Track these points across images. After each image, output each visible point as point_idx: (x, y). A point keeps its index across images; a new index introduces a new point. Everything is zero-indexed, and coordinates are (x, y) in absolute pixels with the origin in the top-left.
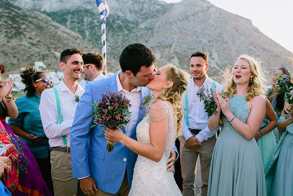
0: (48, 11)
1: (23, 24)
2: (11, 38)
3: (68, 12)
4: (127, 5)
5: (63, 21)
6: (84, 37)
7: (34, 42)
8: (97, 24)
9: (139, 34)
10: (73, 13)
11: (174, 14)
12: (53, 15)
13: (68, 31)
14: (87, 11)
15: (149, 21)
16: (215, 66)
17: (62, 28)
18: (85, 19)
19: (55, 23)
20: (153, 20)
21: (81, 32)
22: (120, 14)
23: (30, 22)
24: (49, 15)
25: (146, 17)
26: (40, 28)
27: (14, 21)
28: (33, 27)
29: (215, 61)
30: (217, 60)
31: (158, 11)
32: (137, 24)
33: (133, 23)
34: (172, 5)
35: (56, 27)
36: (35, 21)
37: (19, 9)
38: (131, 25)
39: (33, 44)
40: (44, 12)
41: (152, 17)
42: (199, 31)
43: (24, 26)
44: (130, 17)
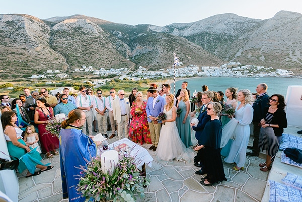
0: (186, 36)
1: (174, 44)
2: (169, 51)
3: (196, 35)
4: (232, 26)
5: (193, 40)
6: (204, 48)
7: (179, 52)
8: (212, 40)
9: (238, 43)
10: (199, 35)
11: (266, 27)
12: (188, 38)
13: (195, 45)
14: (207, 33)
15: (246, 34)
16: (297, 61)
17: (193, 44)
18: (205, 38)
19: (189, 42)
20: (249, 33)
21: (203, 45)
22: (227, 32)
23: (178, 43)
24: (186, 38)
25: (244, 31)
26: (182, 45)
27: (170, 43)
28: (179, 45)
29: (296, 57)
30: (299, 56)
31: (254, 27)
32: (237, 37)
33: (235, 37)
34: (266, 20)
35: (190, 44)
36: (180, 42)
37: (173, 36)
38: (233, 38)
39: (178, 53)
40: (185, 37)
41: (249, 31)
42: (286, 36)
43: (174, 45)
44: (232, 33)
